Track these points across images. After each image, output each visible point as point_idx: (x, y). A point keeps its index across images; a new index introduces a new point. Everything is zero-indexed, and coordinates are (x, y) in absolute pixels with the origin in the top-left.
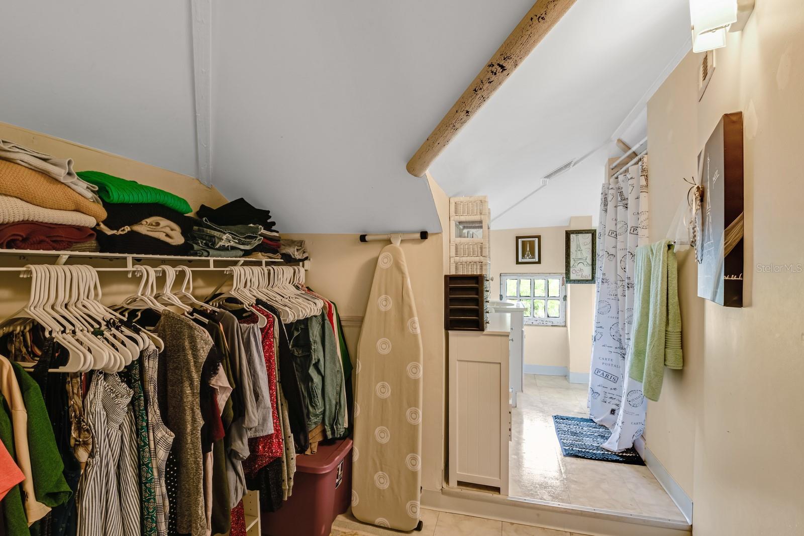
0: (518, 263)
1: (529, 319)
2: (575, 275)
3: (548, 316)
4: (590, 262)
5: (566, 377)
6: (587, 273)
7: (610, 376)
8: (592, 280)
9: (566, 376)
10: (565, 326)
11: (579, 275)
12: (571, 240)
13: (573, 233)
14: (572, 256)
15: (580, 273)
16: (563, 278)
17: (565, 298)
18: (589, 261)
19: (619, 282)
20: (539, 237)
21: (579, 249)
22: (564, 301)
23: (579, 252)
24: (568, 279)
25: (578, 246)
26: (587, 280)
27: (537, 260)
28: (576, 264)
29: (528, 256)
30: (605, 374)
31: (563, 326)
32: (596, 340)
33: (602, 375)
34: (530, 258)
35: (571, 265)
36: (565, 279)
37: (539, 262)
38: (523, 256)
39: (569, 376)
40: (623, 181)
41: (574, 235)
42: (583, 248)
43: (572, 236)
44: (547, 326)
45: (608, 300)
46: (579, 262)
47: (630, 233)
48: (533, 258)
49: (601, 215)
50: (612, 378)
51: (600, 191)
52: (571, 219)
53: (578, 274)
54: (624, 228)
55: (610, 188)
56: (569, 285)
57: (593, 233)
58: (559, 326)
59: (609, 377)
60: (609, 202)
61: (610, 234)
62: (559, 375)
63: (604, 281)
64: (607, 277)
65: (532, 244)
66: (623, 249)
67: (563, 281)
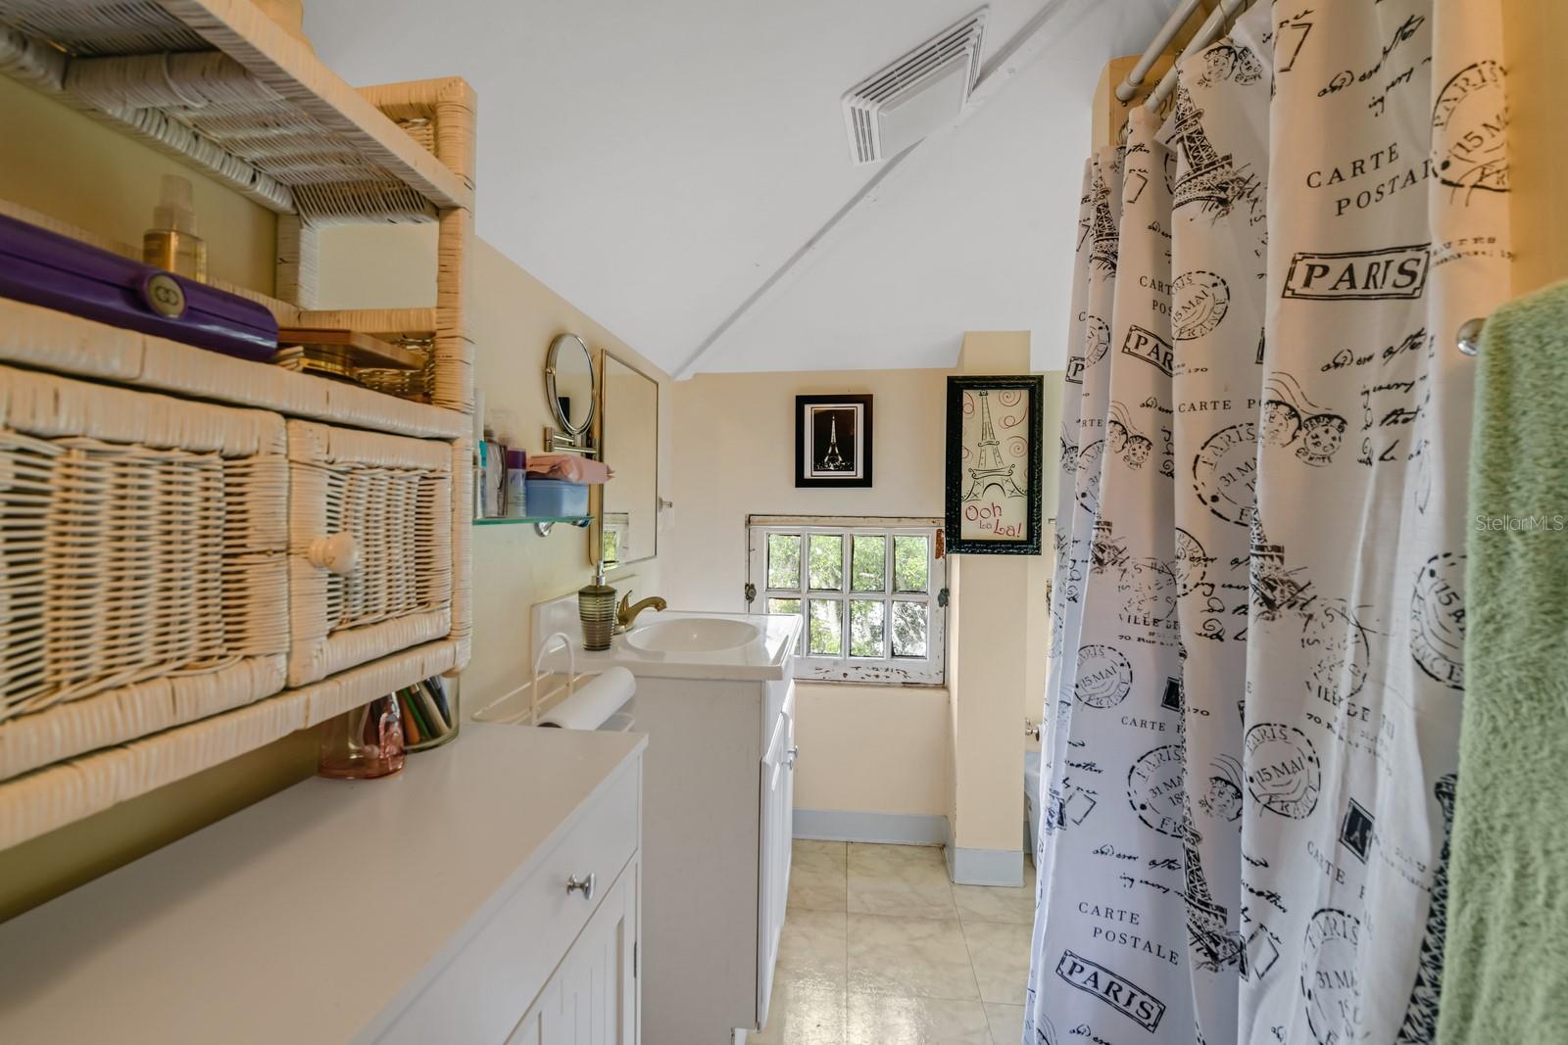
0: (801, 482)
1: (836, 663)
2: (976, 524)
3: (893, 654)
4: (1023, 485)
5: (941, 849)
6: (1012, 519)
7: (1127, 990)
8: (1030, 544)
9: (943, 847)
10: (944, 686)
11: (989, 526)
12: (967, 409)
13: (970, 387)
14: (968, 464)
15: (992, 520)
16: (939, 532)
17: (944, 597)
18: (1020, 479)
19: (1183, 566)
20: (867, 401)
21: (988, 439)
22: (941, 606)
23: (989, 449)
24: (952, 540)
25: (987, 430)
26: (1013, 543)
27: (860, 475)
28: (979, 489)
29: (833, 460)
30: (1104, 980)
31: (936, 687)
32: (1068, 821)
33: (1090, 985)
34: (837, 468)
35: (964, 493)
36: (943, 536)
37: (866, 481)
38: (818, 463)
39: (952, 848)
40: (1204, 81)
41: (972, 393)
42: (1001, 435)
43: (970, 397)
44: (888, 685)
45: (1120, 645)
46: (988, 480)
47: (1288, 293)
48: (847, 468)
49: (1081, 283)
50: (1136, 1002)
51: (1075, 186)
52: (963, 343)
53: (984, 522)
54: (1209, 302)
55: (1129, 145)
56: (956, 559)
57: (1034, 387)
58: (926, 686)
59: (1123, 997)
60: (1125, 206)
61: (1131, 344)
62: (927, 843)
63: (1105, 556)
64: (1116, 537)
65: (846, 421)
66: (1203, 406)
67: (939, 541)
